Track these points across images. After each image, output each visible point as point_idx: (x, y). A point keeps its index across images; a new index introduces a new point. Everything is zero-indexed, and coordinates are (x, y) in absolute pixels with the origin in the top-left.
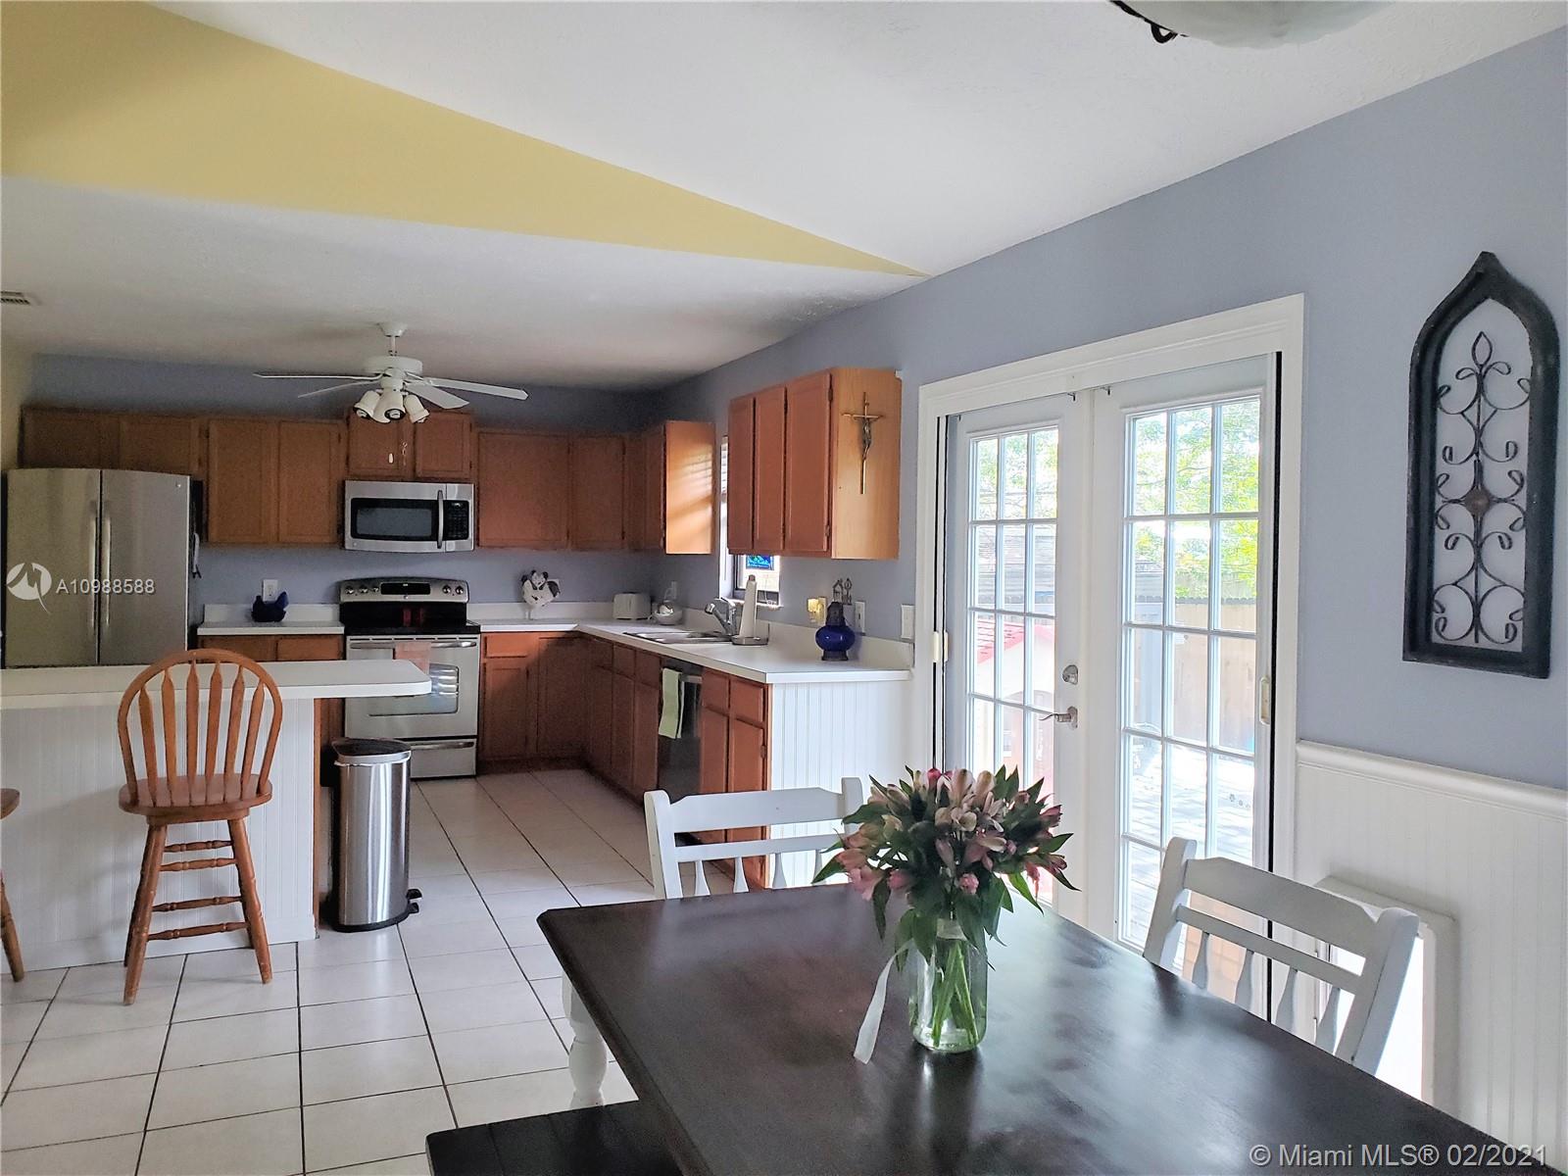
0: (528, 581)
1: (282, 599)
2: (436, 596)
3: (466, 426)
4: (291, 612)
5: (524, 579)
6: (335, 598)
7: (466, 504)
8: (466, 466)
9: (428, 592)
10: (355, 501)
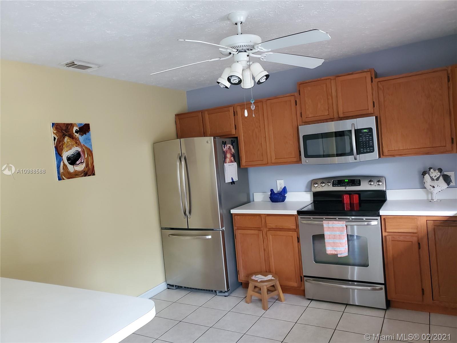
0: (427, 175)
1: (284, 190)
2: (365, 186)
3: (369, 80)
4: (290, 197)
5: (424, 173)
6: (309, 188)
7: (370, 130)
8: (371, 105)
9: (359, 185)
10: (304, 137)
